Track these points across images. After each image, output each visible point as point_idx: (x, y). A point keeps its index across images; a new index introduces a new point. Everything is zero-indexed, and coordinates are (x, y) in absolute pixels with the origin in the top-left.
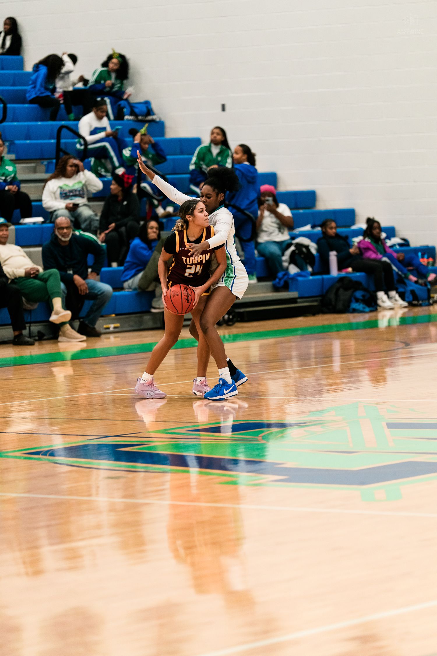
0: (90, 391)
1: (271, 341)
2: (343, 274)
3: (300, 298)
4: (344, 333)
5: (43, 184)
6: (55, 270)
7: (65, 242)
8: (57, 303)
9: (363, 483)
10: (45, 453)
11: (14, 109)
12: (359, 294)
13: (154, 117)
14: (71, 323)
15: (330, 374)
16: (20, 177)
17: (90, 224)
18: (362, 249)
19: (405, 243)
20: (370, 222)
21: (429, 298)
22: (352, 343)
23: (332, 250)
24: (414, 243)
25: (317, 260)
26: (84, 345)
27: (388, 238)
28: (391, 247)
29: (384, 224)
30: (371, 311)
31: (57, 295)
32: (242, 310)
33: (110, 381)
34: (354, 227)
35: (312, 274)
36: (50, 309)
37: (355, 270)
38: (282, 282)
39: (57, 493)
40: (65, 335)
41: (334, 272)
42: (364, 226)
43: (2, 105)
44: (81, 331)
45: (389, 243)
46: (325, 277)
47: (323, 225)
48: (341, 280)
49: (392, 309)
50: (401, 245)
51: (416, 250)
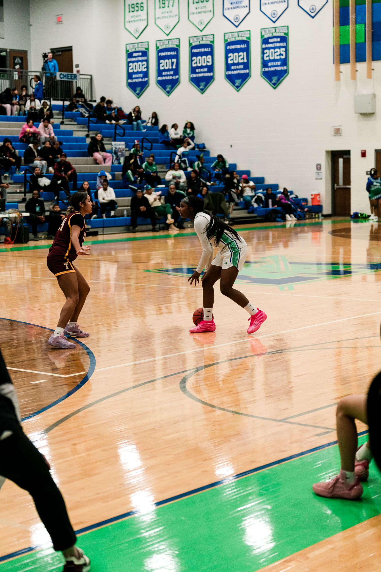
0: (181, 249)
1: (246, 232)
2: (274, 208)
3: (258, 216)
4: (274, 229)
5: (165, 173)
6: (169, 204)
7: (172, 194)
8: (169, 216)
9: (280, 284)
10: (165, 271)
11: (155, 145)
12: (279, 215)
13: (206, 149)
14: (174, 224)
15: (268, 244)
16: (158, 170)
17: (183, 188)
18: (281, 198)
19: (297, 197)
20: (285, 189)
21: (305, 217)
22: (276, 233)
23: (270, 199)
24: (300, 197)
25: (264, 203)
26: (178, 232)
27: (290, 195)
28: (292, 198)
29: (289, 189)
30: (284, 221)
31: (169, 213)
32: (237, 220)
33: (188, 245)
34: (278, 191)
35: (263, 207)
36: (166, 218)
37: (278, 206)
38: (251, 210)
39: (169, 285)
40: (171, 228)
41: (271, 207)
42: (282, 190)
43: (150, 144)
44: (177, 227)
45: (291, 197)
46: (267, 209)
47: (267, 190)
48: (273, 210)
49: (291, 221)
50: (295, 198)
51: (301, 200)
